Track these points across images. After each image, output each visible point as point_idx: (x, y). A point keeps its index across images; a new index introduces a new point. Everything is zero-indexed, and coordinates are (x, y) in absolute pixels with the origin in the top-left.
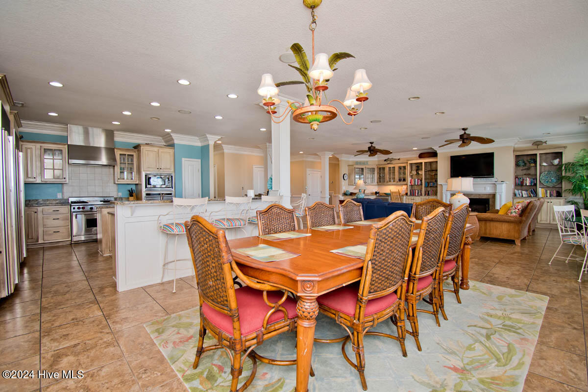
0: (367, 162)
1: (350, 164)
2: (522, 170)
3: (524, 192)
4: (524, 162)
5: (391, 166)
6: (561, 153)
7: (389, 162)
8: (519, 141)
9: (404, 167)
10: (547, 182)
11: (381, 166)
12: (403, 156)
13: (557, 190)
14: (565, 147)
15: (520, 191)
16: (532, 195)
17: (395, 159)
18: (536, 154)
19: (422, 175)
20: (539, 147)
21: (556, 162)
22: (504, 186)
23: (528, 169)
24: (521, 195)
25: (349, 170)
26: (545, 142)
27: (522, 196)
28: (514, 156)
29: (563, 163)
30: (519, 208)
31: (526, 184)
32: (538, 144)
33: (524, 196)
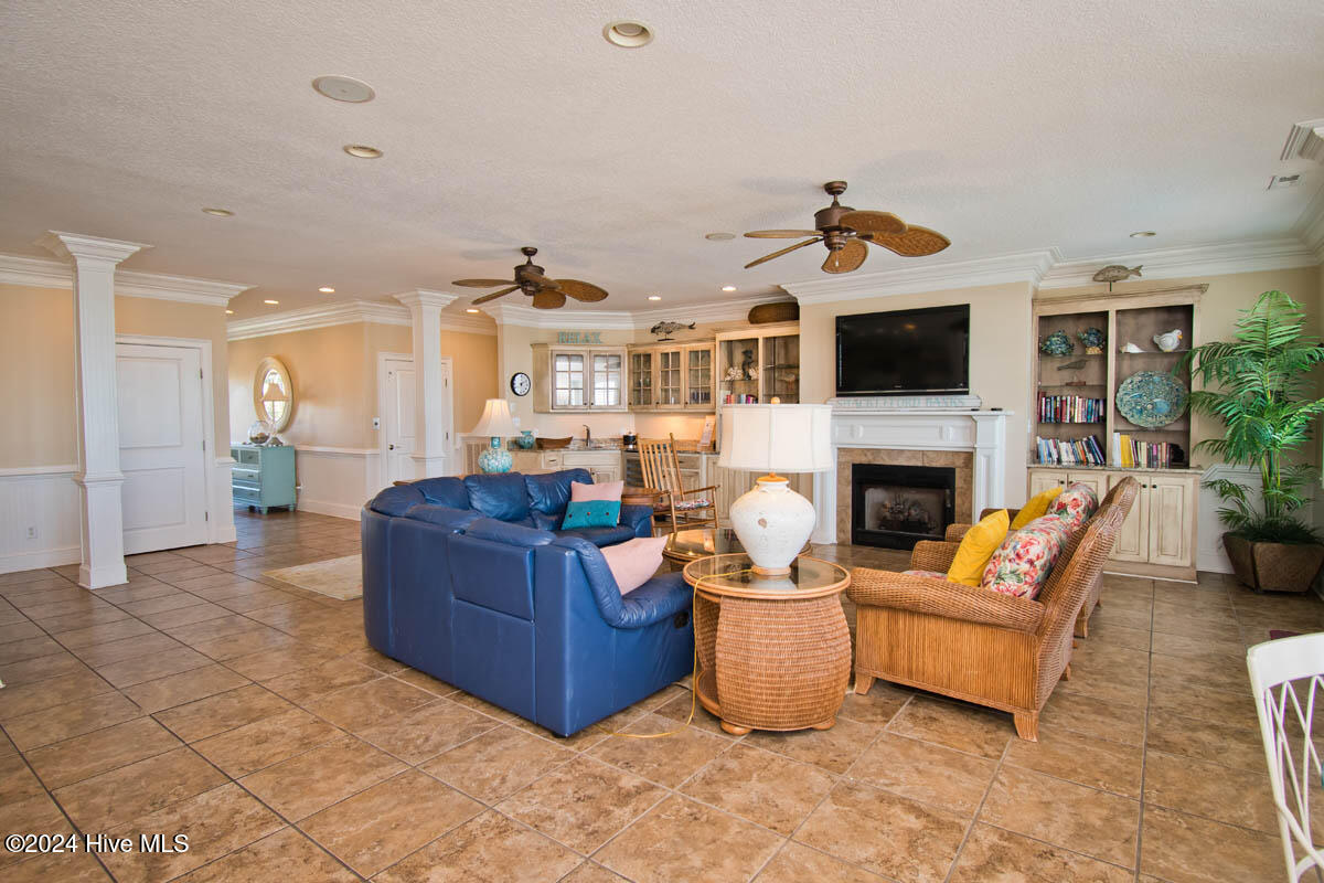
0: (596, 334)
1: (542, 339)
2: (1059, 369)
3: (1064, 446)
4: (1065, 340)
5: (670, 348)
6: (1188, 310)
7: (662, 336)
8: (1051, 268)
9: (707, 353)
10: (1141, 412)
11: (641, 350)
12: (703, 317)
13: (1172, 440)
14: (1202, 288)
15: (1051, 442)
16: (1090, 457)
17: (681, 327)
18: (1105, 315)
19: (757, 380)
20: (1117, 287)
21: (1171, 341)
22: (1000, 423)
23: (1079, 365)
24: (1055, 457)
25: (535, 359)
26: (1137, 271)
27: (1059, 461)
28: (1036, 319)
29: (1195, 345)
30: (1032, 556)
31: (1072, 419)
32: (1110, 276)
33: (1064, 458)
